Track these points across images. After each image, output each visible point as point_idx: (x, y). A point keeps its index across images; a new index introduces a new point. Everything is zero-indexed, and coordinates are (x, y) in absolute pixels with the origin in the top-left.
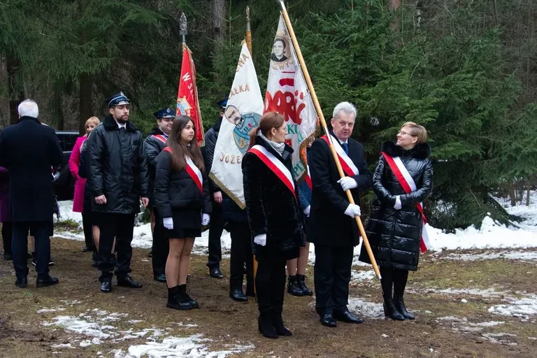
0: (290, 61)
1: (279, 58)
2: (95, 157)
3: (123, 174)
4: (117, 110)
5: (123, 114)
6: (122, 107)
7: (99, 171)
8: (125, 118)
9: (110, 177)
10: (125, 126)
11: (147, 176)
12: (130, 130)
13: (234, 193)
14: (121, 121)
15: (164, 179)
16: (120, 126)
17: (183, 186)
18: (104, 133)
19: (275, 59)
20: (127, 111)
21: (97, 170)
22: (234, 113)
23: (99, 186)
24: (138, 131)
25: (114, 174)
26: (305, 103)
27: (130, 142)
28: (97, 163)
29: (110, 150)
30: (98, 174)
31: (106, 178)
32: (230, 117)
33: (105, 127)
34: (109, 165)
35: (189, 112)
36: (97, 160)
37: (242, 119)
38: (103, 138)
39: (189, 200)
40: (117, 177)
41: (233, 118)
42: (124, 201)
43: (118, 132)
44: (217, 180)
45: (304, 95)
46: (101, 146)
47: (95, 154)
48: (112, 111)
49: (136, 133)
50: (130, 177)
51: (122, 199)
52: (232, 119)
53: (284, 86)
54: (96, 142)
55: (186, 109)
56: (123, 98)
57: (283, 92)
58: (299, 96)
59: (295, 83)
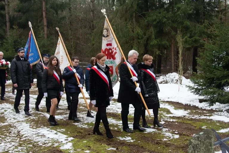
1: (106, 36)
2: (14, 70)
4: (20, 53)
5: (22, 55)
6: (22, 52)
10: (23, 59)
12: (25, 60)
14: (22, 57)
16: (22, 59)
17: (52, 81)
18: (16, 61)
19: (104, 36)
21: (14, 75)
23: (15, 80)
26: (117, 51)
27: (26, 64)
30: (14, 76)
33: (16, 60)
36: (14, 71)
43: (21, 61)
45: (116, 49)
47: (14, 69)
48: (18, 54)
49: (27, 61)
57: (108, 49)
58: (114, 49)
59: (112, 45)
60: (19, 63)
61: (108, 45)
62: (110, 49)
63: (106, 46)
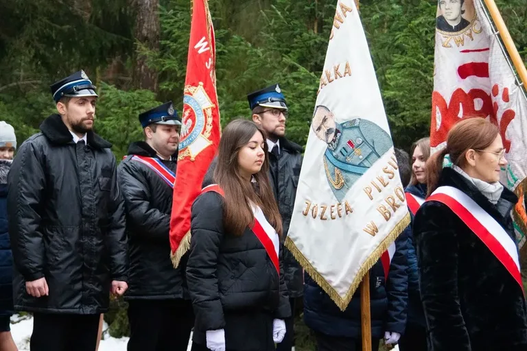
0: (476, 28)
1: (454, 24)
2: (30, 201)
3: (82, 233)
4: (73, 105)
5: (85, 116)
6: (84, 101)
7: (37, 230)
8: (88, 125)
9: (57, 239)
10: (85, 139)
11: (123, 239)
12: (94, 147)
13: (327, 278)
14: (79, 129)
15: (212, 250)
16: (76, 139)
17: (249, 265)
18: (47, 151)
19: (444, 26)
20: (92, 109)
21: (34, 227)
22: (325, 120)
23: (36, 260)
24: (108, 150)
25: (65, 234)
26: (514, 108)
27: (96, 171)
28: (32, 213)
29: (58, 185)
30: (34, 235)
31: (49, 242)
32: (319, 129)
34: (56, 217)
35: (209, 113)
36: (32, 205)
37: (337, 131)
38: (44, 163)
39: (258, 294)
40: (72, 241)
41: (324, 130)
42: (84, 289)
44: (298, 252)
45: (510, 93)
46: (42, 177)
47: (31, 195)
48: (60, 108)
49: (105, 153)
50: (95, 241)
51: (78, 286)
52: (322, 133)
53: (468, 79)
54: (31, 170)
55: (204, 107)
56: (86, 82)
57: (467, 91)
58: (500, 95)
59: (491, 70)
60: (58, 158)
61: (464, 71)
62: (476, 93)
63: (456, 76)
